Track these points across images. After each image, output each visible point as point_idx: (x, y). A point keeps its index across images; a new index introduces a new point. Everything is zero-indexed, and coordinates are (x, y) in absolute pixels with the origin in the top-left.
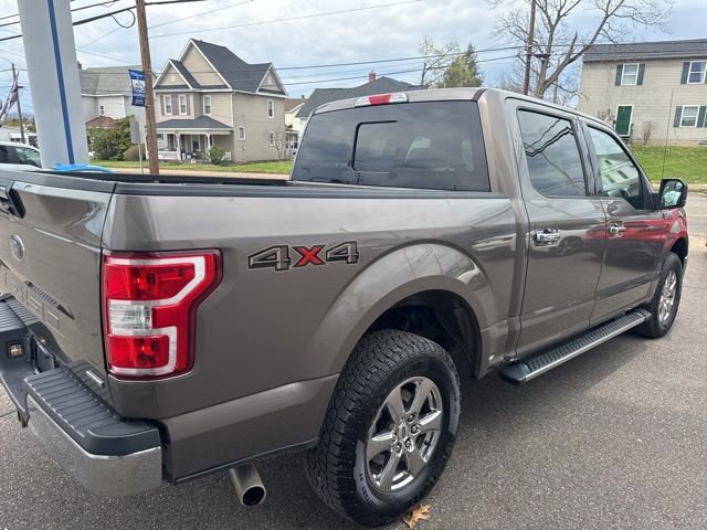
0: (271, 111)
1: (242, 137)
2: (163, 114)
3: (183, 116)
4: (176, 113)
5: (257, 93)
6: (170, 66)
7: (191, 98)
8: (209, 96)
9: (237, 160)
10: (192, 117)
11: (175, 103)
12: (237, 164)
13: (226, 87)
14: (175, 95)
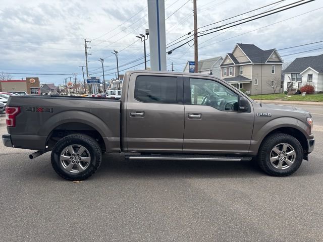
0: (273, 71)
1: (256, 83)
2: (223, 76)
3: (231, 76)
4: (228, 75)
5: (266, 63)
6: (227, 56)
7: (235, 68)
8: (242, 67)
9: (252, 94)
10: (234, 76)
11: (228, 71)
12: (253, 95)
13: (250, 62)
14: (228, 68)
